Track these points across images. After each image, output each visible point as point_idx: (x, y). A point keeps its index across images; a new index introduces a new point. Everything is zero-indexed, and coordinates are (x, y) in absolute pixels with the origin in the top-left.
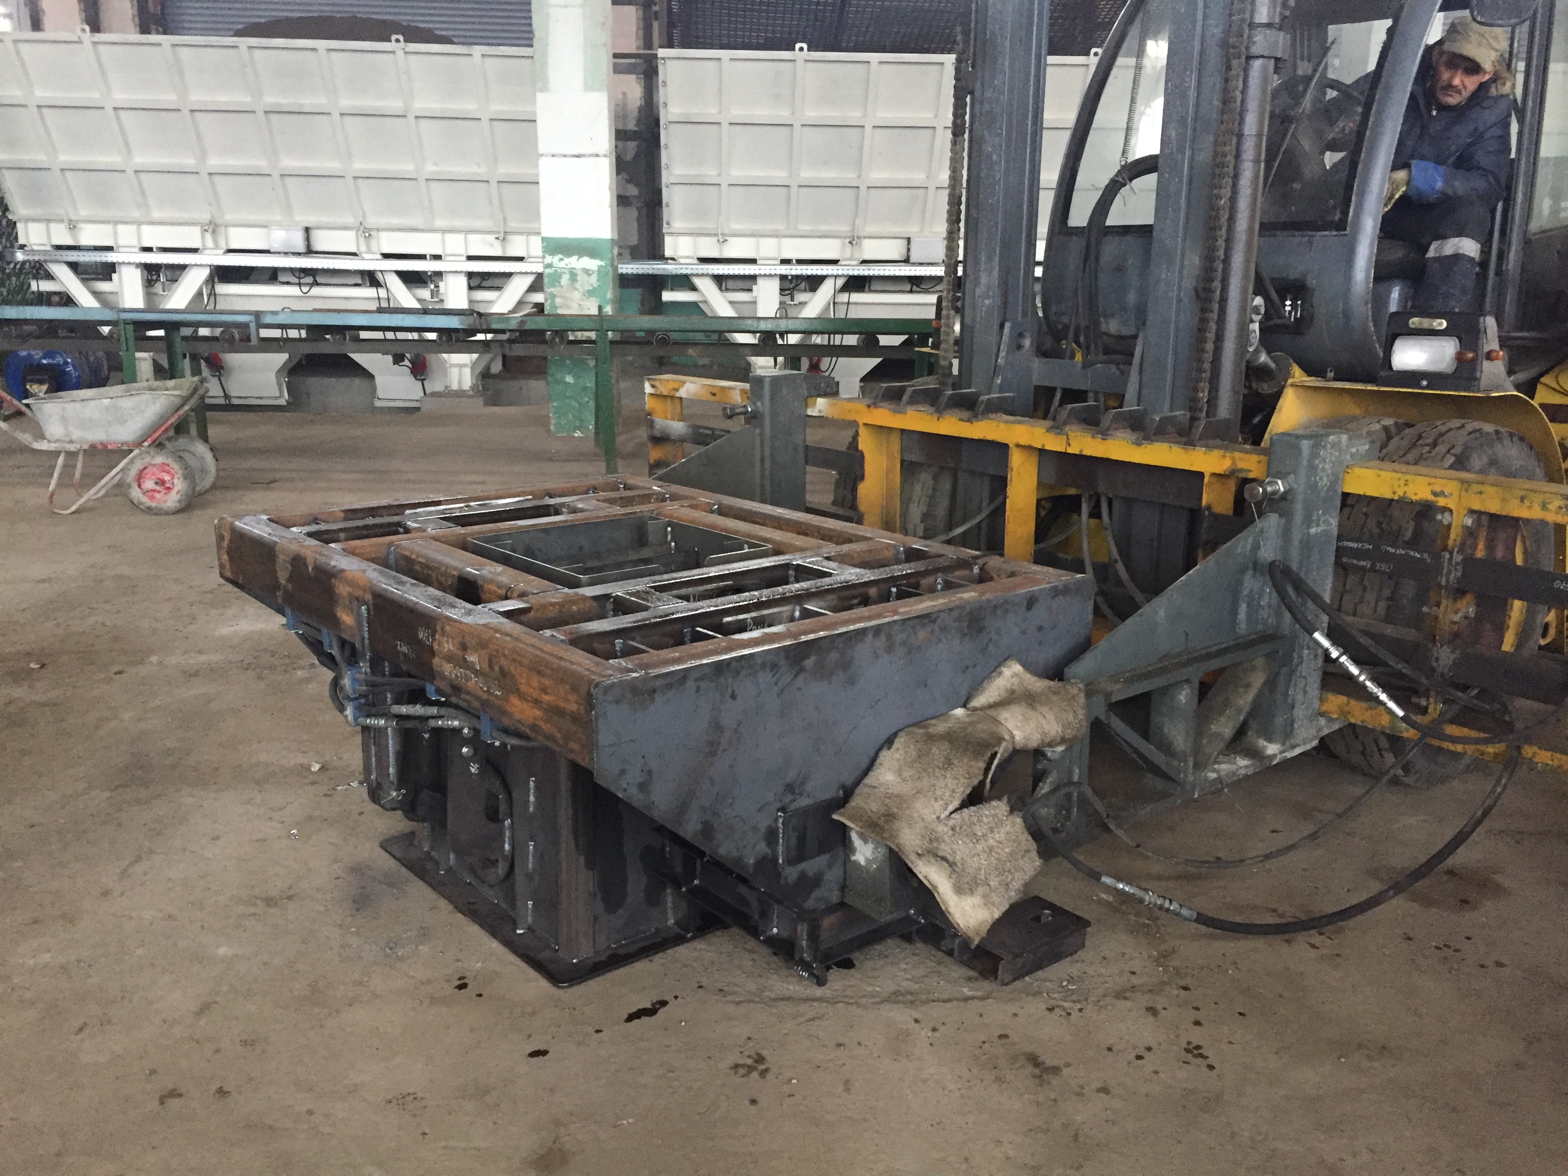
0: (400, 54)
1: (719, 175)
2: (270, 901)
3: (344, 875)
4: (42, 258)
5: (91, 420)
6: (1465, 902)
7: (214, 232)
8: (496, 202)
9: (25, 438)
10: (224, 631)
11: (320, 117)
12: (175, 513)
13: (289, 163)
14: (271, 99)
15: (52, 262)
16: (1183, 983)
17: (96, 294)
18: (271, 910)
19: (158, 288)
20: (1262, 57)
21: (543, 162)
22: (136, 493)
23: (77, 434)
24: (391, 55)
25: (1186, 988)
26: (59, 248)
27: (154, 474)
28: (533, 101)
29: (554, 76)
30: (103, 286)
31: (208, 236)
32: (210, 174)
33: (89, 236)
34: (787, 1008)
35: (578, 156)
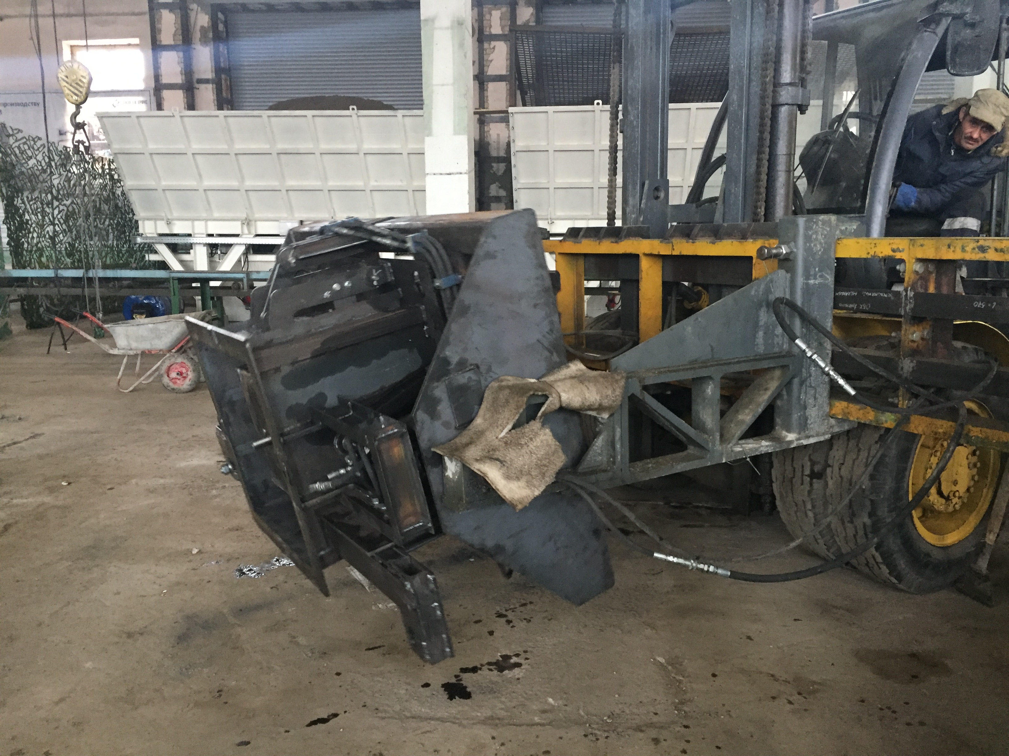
0: (355, 117)
1: (549, 182)
2: (130, 635)
3: (181, 621)
4: (151, 241)
5: (142, 336)
6: (915, 677)
7: (248, 224)
8: (412, 203)
9: (105, 347)
10: (183, 464)
11: (309, 155)
12: (187, 392)
13: (292, 183)
14: (281, 146)
15: (157, 243)
16: (685, 723)
17: (182, 262)
18: (129, 641)
19: (216, 258)
20: (787, 104)
21: (428, 179)
22: (166, 380)
23: (134, 345)
24: (350, 118)
25: (686, 727)
26: (161, 235)
27: (176, 368)
28: (423, 142)
29: (436, 126)
30: (186, 257)
31: (245, 227)
32: (246, 191)
33: (179, 228)
34: (413, 724)
35: (450, 174)
